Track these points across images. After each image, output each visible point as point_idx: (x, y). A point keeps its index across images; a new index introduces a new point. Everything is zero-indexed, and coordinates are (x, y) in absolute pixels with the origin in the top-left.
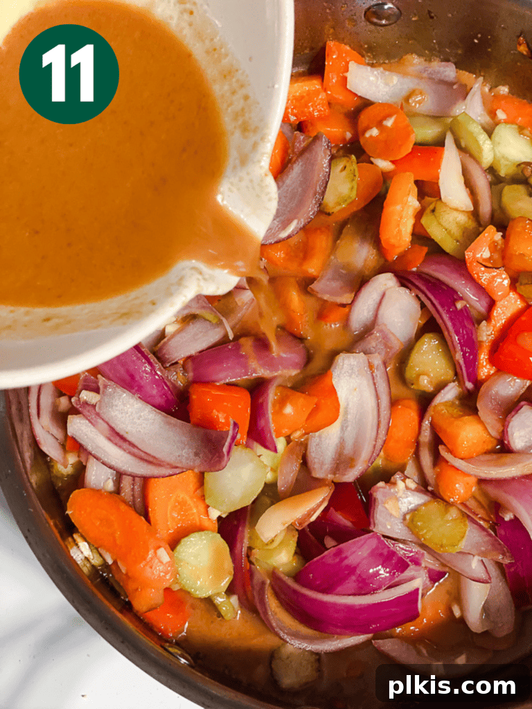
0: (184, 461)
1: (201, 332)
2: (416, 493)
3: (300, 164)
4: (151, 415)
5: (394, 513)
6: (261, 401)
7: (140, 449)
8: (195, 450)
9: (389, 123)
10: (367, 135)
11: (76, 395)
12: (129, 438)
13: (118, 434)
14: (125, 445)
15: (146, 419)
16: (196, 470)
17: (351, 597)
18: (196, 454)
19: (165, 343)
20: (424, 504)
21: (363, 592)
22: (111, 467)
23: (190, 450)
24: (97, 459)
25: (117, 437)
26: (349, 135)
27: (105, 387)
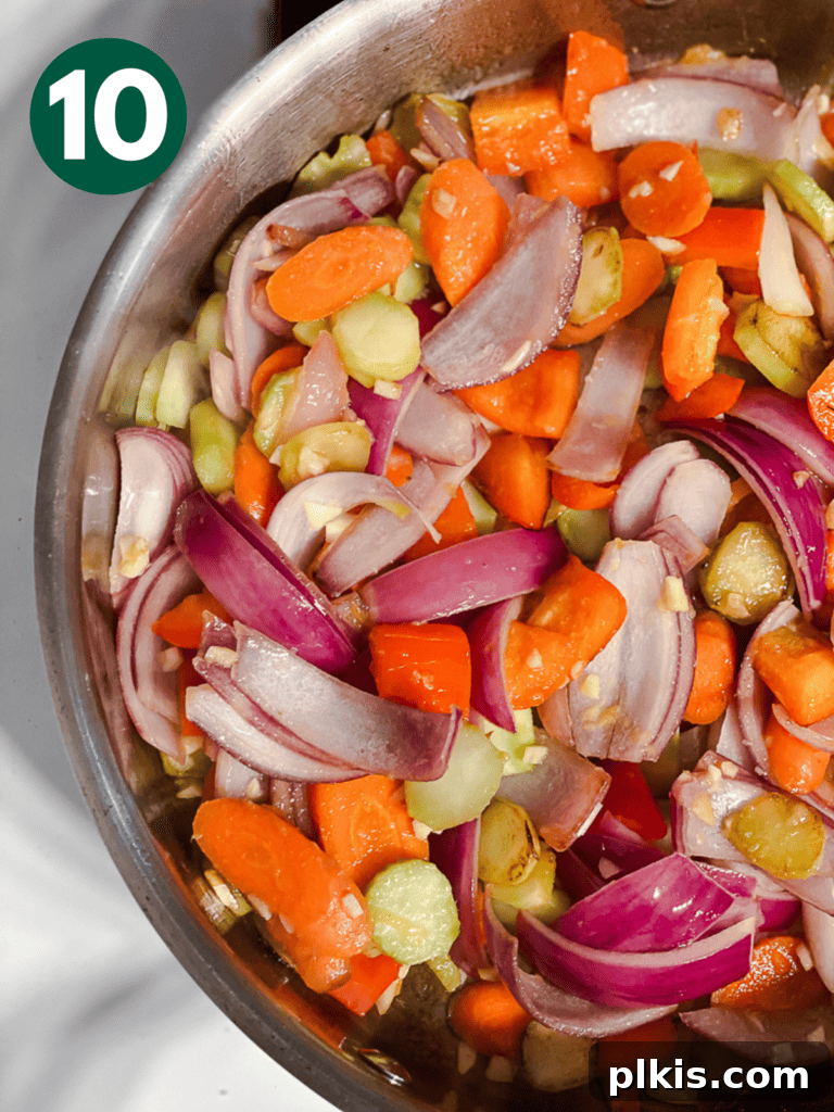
0: (371, 758)
1: (384, 534)
2: (738, 784)
3: (530, 246)
4: (317, 683)
5: (706, 820)
6: (487, 649)
7: (300, 739)
8: (387, 742)
9: (670, 174)
10: (633, 194)
11: (200, 653)
12: (282, 719)
13: (264, 714)
14: (277, 733)
15: (310, 690)
16: (391, 777)
17: (647, 955)
18: (390, 749)
19: (329, 555)
20: (754, 802)
21: (665, 946)
22: (255, 768)
23: (380, 741)
24: (234, 755)
25: (266, 720)
26: (605, 192)
27: (245, 638)
